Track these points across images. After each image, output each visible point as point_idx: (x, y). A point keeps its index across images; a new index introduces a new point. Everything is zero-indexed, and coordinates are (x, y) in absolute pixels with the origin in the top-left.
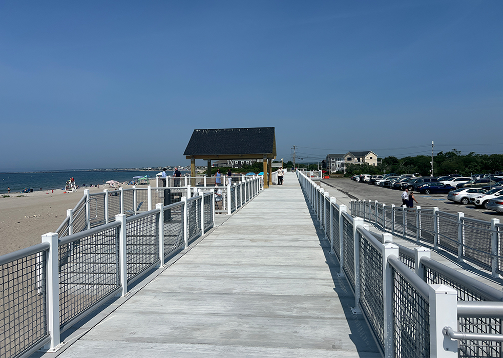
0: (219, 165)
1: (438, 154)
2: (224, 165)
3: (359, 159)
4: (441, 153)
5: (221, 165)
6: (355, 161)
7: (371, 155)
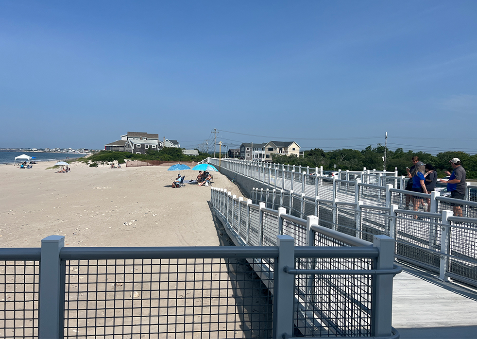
0: (113, 149)
1: (367, 149)
2: (121, 148)
3: (281, 150)
4: (370, 147)
5: (116, 149)
6: (277, 151)
7: (293, 146)
